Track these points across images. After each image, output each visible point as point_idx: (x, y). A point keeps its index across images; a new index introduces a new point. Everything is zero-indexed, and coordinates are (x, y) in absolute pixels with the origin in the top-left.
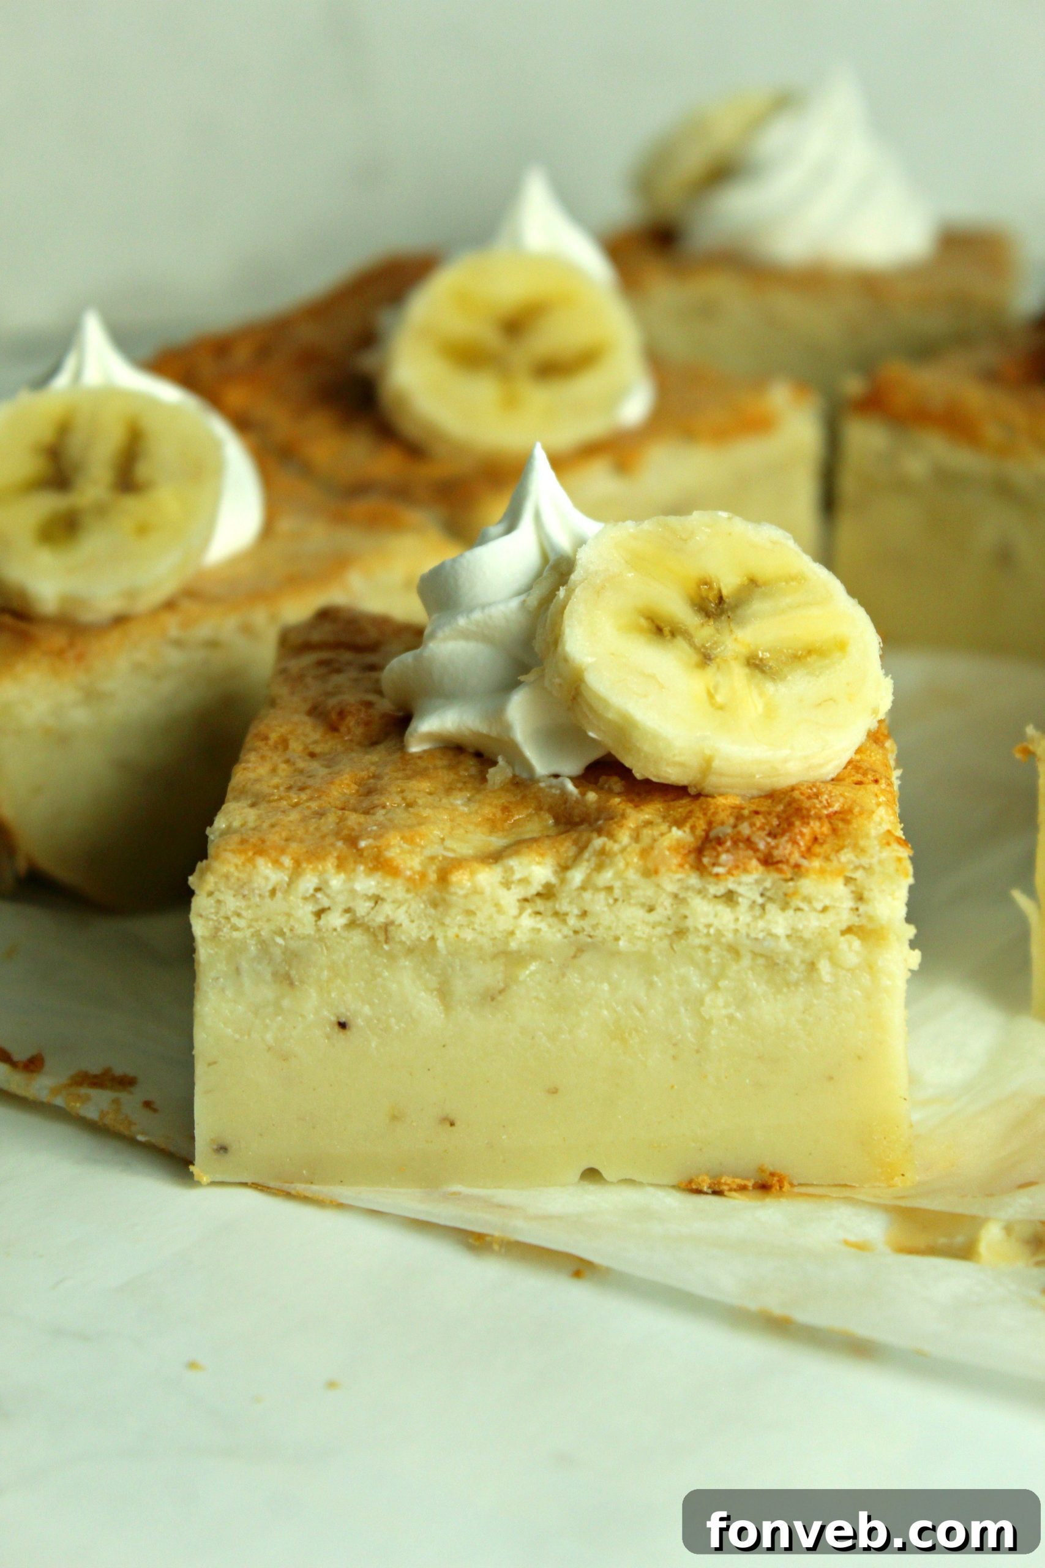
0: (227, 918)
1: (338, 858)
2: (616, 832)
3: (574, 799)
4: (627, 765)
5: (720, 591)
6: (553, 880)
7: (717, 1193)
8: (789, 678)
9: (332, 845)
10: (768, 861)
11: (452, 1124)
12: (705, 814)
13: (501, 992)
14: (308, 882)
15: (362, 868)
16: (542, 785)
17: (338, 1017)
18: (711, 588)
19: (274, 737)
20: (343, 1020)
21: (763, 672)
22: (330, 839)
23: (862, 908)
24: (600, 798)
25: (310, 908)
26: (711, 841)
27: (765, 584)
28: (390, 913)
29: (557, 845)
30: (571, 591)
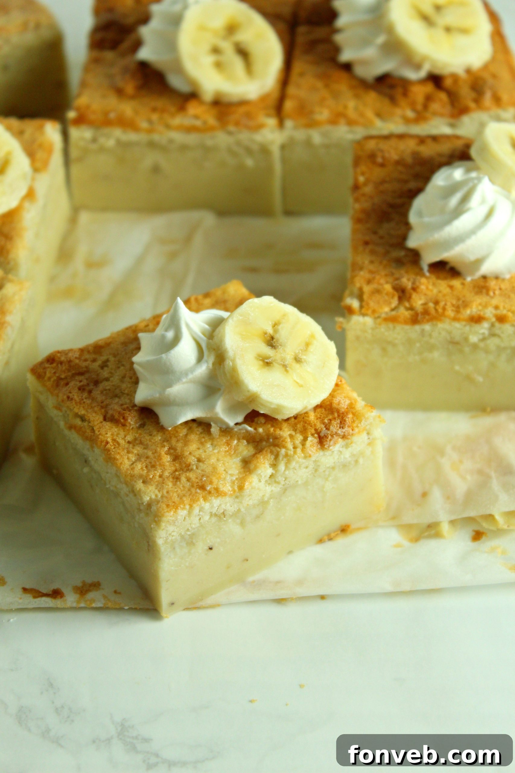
0: (170, 534)
1: (203, 497)
2: (286, 445)
3: (254, 433)
5: (270, 335)
6: (274, 472)
7: (330, 539)
9: (196, 493)
10: (344, 437)
11: (247, 560)
12: (311, 426)
13: (262, 514)
14: (196, 510)
15: (213, 498)
16: (236, 430)
17: (209, 547)
18: (267, 335)
20: (211, 547)
21: (302, 362)
22: (193, 490)
23: (371, 438)
24: (263, 430)
25: (198, 518)
26: (323, 438)
27: (278, 322)
28: (224, 508)
29: (266, 457)
30: (233, 361)
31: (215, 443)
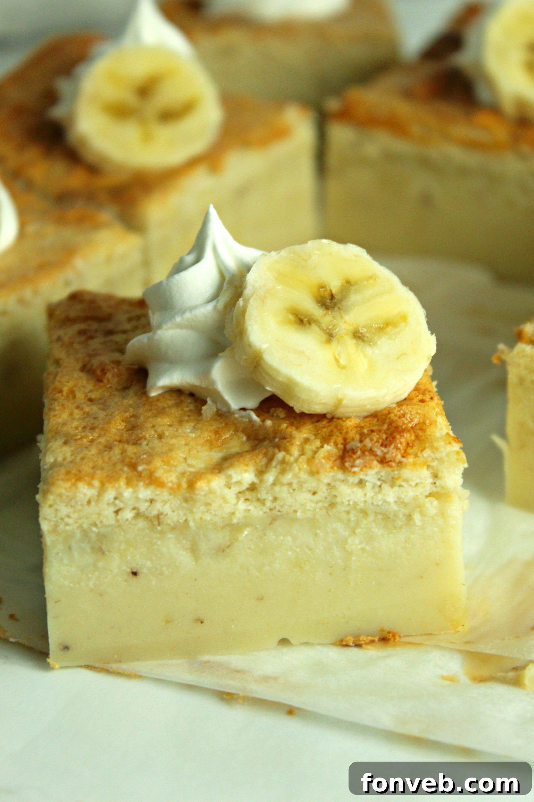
0: (62, 519)
1: (127, 478)
2: (289, 448)
3: (258, 425)
4: (291, 405)
5: (331, 291)
6: (256, 481)
7: (358, 645)
8: (379, 343)
9: (121, 470)
10: (383, 461)
11: (202, 622)
12: (341, 433)
13: (228, 547)
14: (110, 494)
15: (141, 484)
16: (236, 416)
17: (132, 569)
18: (326, 290)
19: (65, 389)
20: (135, 570)
21: (363, 341)
22: (119, 466)
23: (438, 483)
24: (274, 424)
25: (112, 509)
26: (348, 452)
27: (356, 283)
28: (160, 508)
29: (254, 458)
30: (246, 301)
31: (199, 426)
